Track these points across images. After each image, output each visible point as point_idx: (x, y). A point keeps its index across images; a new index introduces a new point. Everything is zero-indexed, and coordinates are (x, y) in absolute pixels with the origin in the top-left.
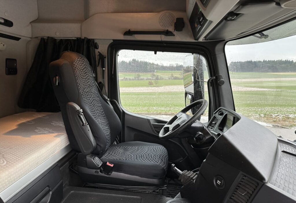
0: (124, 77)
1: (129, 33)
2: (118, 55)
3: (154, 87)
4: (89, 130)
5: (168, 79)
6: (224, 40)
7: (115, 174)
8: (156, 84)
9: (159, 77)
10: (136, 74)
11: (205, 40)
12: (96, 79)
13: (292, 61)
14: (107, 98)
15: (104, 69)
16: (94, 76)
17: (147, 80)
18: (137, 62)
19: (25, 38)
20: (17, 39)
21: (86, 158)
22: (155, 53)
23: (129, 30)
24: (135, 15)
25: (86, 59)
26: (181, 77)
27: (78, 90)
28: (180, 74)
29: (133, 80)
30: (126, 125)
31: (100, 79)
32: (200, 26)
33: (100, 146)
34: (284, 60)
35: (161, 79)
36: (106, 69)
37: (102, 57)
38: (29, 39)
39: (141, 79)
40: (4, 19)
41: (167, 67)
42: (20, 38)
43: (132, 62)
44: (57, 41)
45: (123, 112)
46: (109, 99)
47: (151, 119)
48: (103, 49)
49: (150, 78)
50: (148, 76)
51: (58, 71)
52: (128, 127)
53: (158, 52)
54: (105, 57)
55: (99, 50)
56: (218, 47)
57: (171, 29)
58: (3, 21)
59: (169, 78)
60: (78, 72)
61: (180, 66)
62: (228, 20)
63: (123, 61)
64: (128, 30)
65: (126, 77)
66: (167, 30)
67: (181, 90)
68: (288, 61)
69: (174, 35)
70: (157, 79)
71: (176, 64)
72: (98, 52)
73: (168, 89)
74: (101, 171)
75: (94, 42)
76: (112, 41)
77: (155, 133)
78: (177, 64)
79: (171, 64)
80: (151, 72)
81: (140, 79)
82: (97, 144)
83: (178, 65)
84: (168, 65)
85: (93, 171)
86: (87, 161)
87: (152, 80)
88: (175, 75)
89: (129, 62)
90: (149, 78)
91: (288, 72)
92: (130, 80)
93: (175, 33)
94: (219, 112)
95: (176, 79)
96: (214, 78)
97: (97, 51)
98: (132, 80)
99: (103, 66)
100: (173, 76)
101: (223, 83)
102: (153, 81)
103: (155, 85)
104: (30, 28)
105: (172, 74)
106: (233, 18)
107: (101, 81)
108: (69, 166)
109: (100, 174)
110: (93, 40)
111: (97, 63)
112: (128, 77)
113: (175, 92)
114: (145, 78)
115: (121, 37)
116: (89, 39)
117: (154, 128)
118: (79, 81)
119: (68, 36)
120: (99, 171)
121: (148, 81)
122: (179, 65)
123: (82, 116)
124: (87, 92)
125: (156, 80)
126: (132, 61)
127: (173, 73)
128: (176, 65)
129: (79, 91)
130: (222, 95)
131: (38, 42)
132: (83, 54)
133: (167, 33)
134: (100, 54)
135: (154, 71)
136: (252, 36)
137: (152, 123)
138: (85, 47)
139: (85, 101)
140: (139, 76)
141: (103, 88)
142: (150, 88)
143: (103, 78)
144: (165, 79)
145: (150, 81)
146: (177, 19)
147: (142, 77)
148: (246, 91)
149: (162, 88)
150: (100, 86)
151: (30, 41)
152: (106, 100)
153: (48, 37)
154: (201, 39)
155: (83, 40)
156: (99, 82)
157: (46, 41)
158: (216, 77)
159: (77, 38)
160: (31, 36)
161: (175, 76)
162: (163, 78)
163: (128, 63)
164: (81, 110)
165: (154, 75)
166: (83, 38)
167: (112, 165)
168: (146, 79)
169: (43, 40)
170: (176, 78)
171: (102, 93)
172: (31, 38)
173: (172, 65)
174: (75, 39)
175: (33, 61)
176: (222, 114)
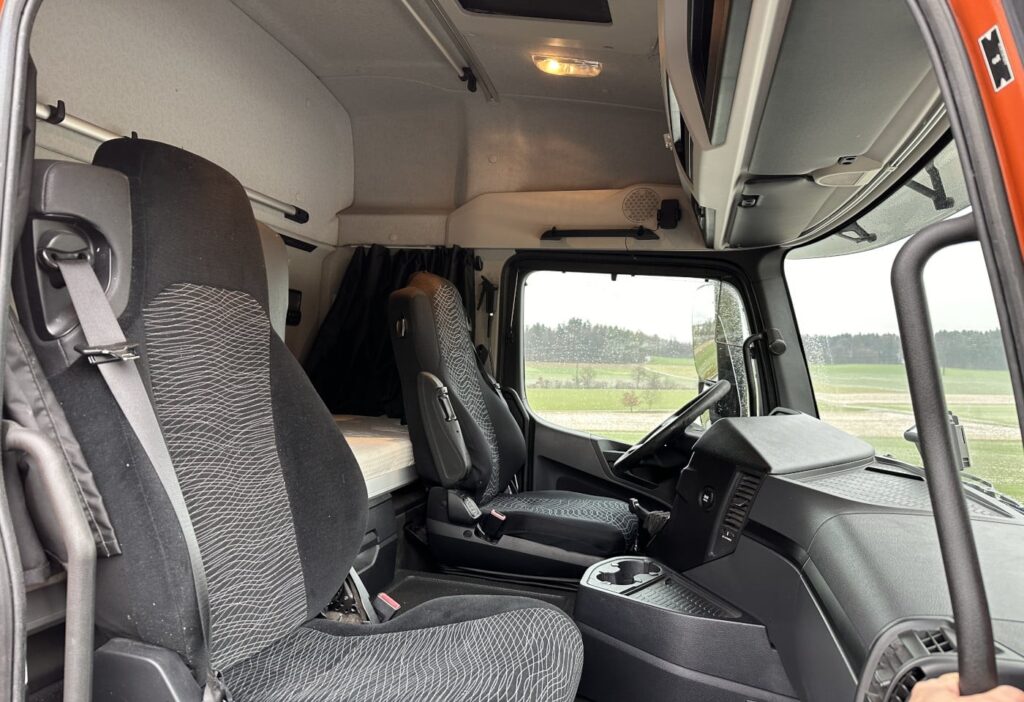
0: (541, 379)
1: (553, 234)
2: (526, 284)
3: (643, 412)
4: (458, 431)
5: (691, 386)
7: (507, 542)
8: (650, 403)
9: (662, 379)
10: (580, 369)
11: (730, 247)
12: (472, 336)
14: (494, 382)
15: (491, 314)
16: (469, 328)
17: (617, 387)
18: (587, 327)
19: (324, 247)
20: (309, 248)
21: (447, 500)
22: (614, 279)
23: (554, 228)
24: (569, 195)
25: (456, 290)
27: (440, 349)
29: (568, 386)
30: (537, 453)
31: (481, 339)
33: (480, 472)
35: (669, 386)
36: (495, 315)
37: (487, 286)
38: (332, 249)
39: (598, 386)
40: (297, 209)
42: (315, 247)
43: (566, 328)
44: (392, 254)
45: (532, 420)
46: (498, 385)
47: (601, 440)
48: (492, 270)
49: (628, 380)
50: (623, 374)
51: (406, 307)
52: (543, 459)
53: (619, 276)
54: (497, 289)
55: (484, 272)
56: (766, 265)
57: (650, 224)
58: (293, 212)
60: (442, 315)
63: (538, 324)
64: (551, 228)
65: (545, 377)
66: (641, 227)
69: (658, 238)
70: (654, 385)
72: (483, 277)
74: (477, 533)
75: (473, 256)
76: (514, 253)
77: (612, 478)
80: (633, 362)
81: (592, 385)
82: (473, 466)
85: (458, 532)
86: (450, 506)
87: (638, 388)
89: (559, 328)
90: (624, 384)
92: (558, 387)
93: (660, 232)
96: (760, 336)
97: (478, 275)
98: (565, 387)
99: (490, 309)
101: (782, 348)
102: (638, 393)
103: (645, 406)
104: (335, 225)
106: (752, 203)
107: (483, 343)
108: (406, 525)
109: (475, 539)
110: (472, 250)
111: (477, 302)
112: (552, 378)
114: (610, 382)
115: (534, 243)
116: (464, 249)
117: (608, 462)
118: (442, 332)
119: (417, 244)
120: (473, 531)
121: (621, 393)
123: (445, 400)
124: (456, 358)
125: (652, 391)
126: (567, 324)
129: (440, 353)
130: (782, 381)
131: (348, 255)
132: (448, 278)
133: (641, 233)
134: (486, 283)
135: (642, 360)
137: (604, 448)
138: (453, 266)
139: (451, 374)
140: (591, 374)
141: (486, 357)
142: (631, 417)
143: (489, 335)
144: (684, 388)
145: (629, 391)
146: (665, 202)
147: (598, 379)
148: (1002, 438)
150: (481, 355)
151: (333, 252)
152: (493, 388)
153: (374, 245)
154: (720, 246)
155: (451, 251)
156: (478, 343)
157: (366, 254)
158: (765, 336)
159: (437, 247)
160: (335, 243)
162: (677, 382)
163: (556, 330)
164: (445, 389)
165: (643, 373)
166: (450, 245)
167: (503, 518)
168: (614, 384)
169: (360, 250)
171: (485, 367)
172: (335, 246)
174: (432, 251)
175: (335, 296)
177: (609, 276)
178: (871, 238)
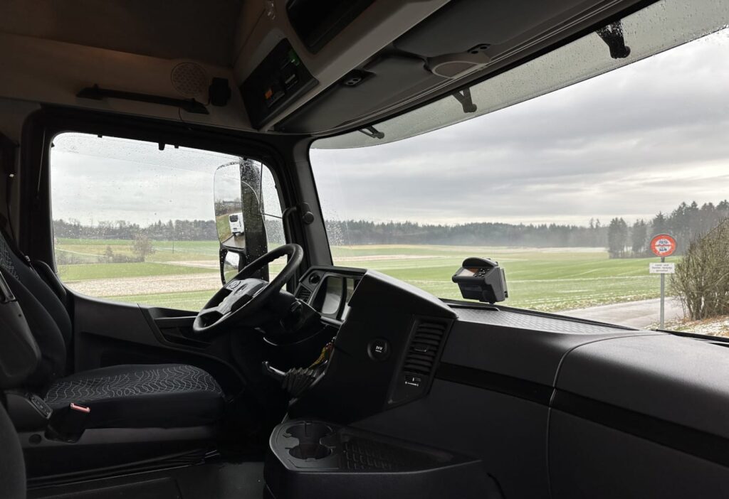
1: (95, 92)
2: (53, 146)
4: (20, 316)
5: (95, 260)
6: (310, 136)
7: (91, 436)
9: (69, 256)
11: (275, 130)
13: (372, 223)
14: (23, 254)
15: (12, 175)
21: (5, 399)
22: (162, 148)
23: (96, 85)
26: (136, 256)
28: (131, 249)
30: (78, 330)
32: (283, 94)
33: (53, 362)
34: (358, 221)
35: (75, 261)
36: (16, 177)
37: (4, 141)
41: (91, 229)
45: (70, 294)
46: (28, 257)
47: (151, 308)
52: (84, 335)
56: (299, 147)
57: (201, 98)
59: (99, 260)
61: (131, 227)
62: (346, 85)
64: (92, 85)
66: (193, 99)
67: (139, 289)
68: (364, 222)
69: (207, 113)
71: (118, 222)
73: (98, 290)
74: (47, 436)
76: (39, 107)
78: (122, 222)
79: (104, 223)
82: (44, 356)
83: (125, 224)
84: (96, 225)
88: (118, 252)
91: (367, 244)
93: (210, 108)
94: (309, 276)
95: (120, 262)
96: (295, 208)
99: (10, 169)
100: (111, 255)
101: (311, 219)
105: (109, 249)
106: (355, 83)
109: (46, 442)
113: (120, 296)
115: (69, 100)
117: (161, 329)
120: (42, 434)
122: (127, 225)
127: (111, 246)
128: (118, 225)
133: (193, 106)
134: (3, 138)
136: (357, 133)
137: (154, 317)
141: (5, 226)
143: (8, 201)
144: (88, 263)
146: (215, 80)
149: (80, 285)
154: (267, 129)
158: (299, 209)
161: (116, 252)
162: (81, 258)
167: (88, 410)
170: (121, 260)
173: (106, 225)
176: (316, 280)
177: (157, 145)
178: (381, 136)
